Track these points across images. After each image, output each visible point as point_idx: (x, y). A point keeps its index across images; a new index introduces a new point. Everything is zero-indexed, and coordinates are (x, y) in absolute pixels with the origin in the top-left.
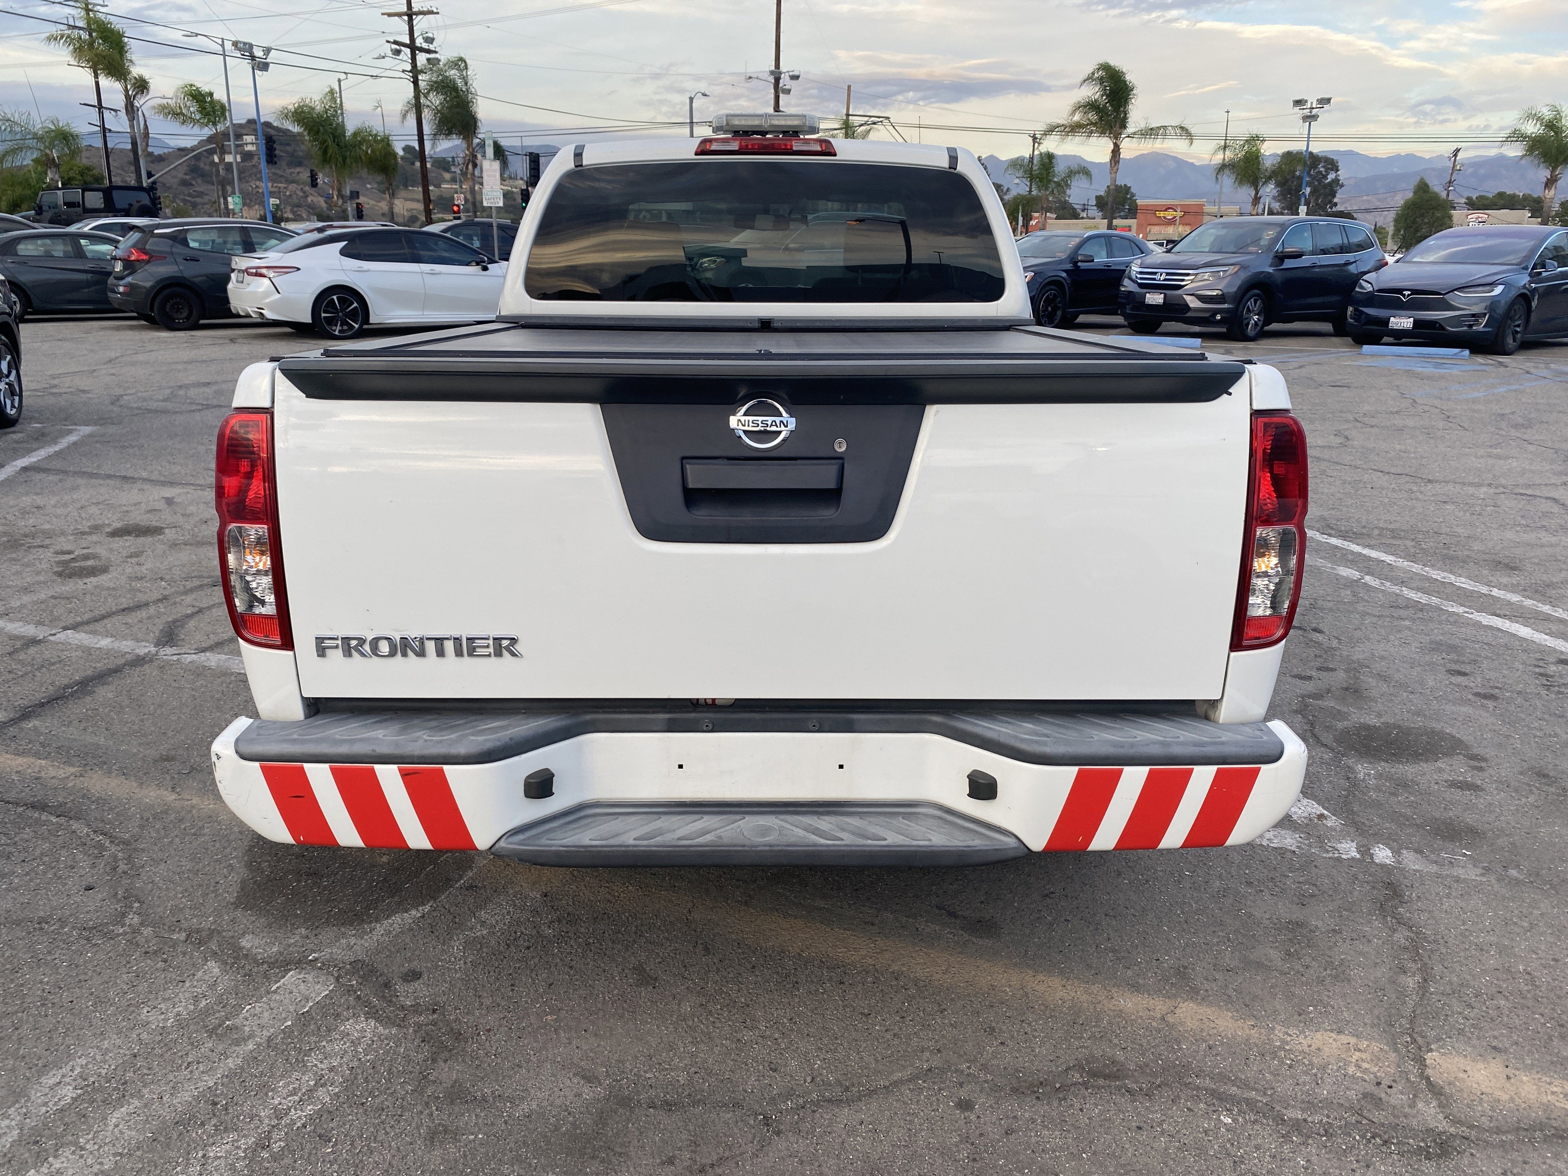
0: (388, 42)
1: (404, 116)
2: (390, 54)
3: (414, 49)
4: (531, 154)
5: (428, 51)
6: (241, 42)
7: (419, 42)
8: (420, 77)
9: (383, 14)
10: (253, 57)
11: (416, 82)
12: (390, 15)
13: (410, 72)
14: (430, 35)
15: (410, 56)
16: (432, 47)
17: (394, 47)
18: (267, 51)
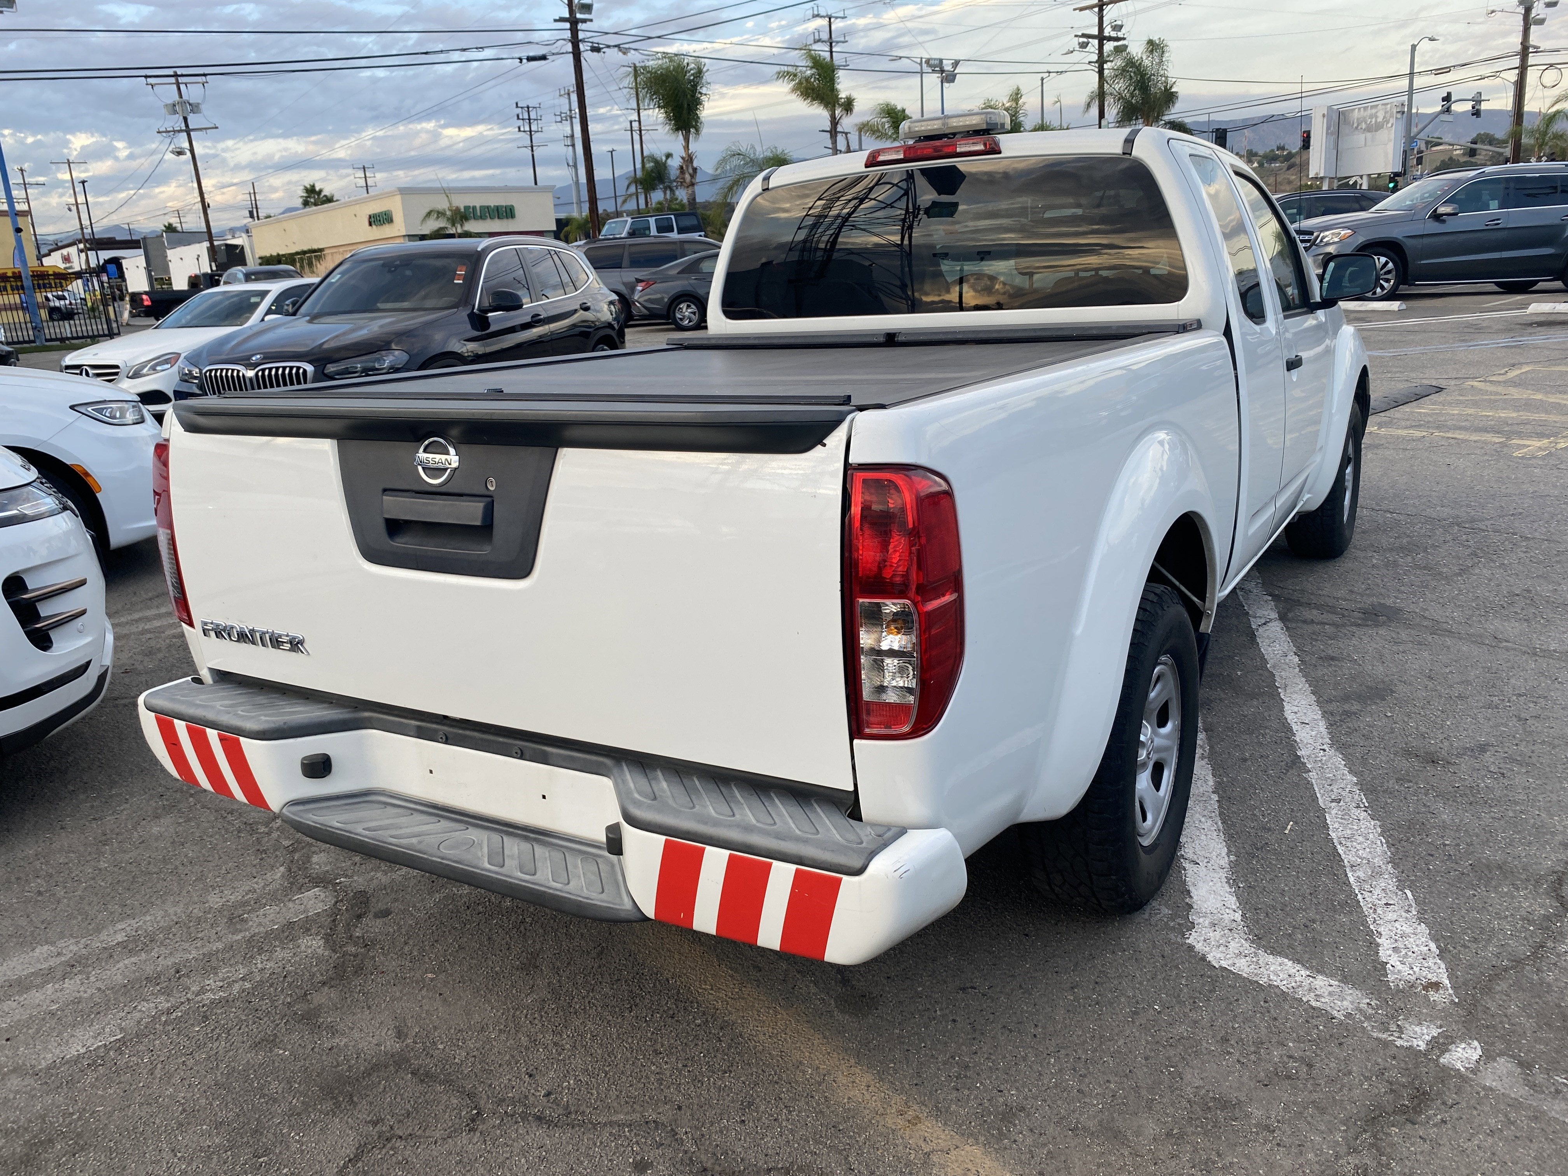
0: (1076, 36)
1: (1088, 105)
2: (1077, 48)
3: (1102, 38)
4: (1218, 130)
5: (1117, 39)
6: (932, 59)
7: (1108, 31)
8: (1105, 66)
9: (1075, 10)
10: (942, 71)
11: (1101, 72)
12: (1082, 9)
13: (1096, 62)
14: (1119, 23)
15: (1097, 47)
16: (1120, 35)
17: (1082, 40)
18: (956, 63)
